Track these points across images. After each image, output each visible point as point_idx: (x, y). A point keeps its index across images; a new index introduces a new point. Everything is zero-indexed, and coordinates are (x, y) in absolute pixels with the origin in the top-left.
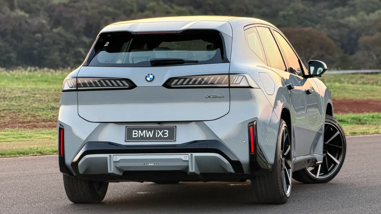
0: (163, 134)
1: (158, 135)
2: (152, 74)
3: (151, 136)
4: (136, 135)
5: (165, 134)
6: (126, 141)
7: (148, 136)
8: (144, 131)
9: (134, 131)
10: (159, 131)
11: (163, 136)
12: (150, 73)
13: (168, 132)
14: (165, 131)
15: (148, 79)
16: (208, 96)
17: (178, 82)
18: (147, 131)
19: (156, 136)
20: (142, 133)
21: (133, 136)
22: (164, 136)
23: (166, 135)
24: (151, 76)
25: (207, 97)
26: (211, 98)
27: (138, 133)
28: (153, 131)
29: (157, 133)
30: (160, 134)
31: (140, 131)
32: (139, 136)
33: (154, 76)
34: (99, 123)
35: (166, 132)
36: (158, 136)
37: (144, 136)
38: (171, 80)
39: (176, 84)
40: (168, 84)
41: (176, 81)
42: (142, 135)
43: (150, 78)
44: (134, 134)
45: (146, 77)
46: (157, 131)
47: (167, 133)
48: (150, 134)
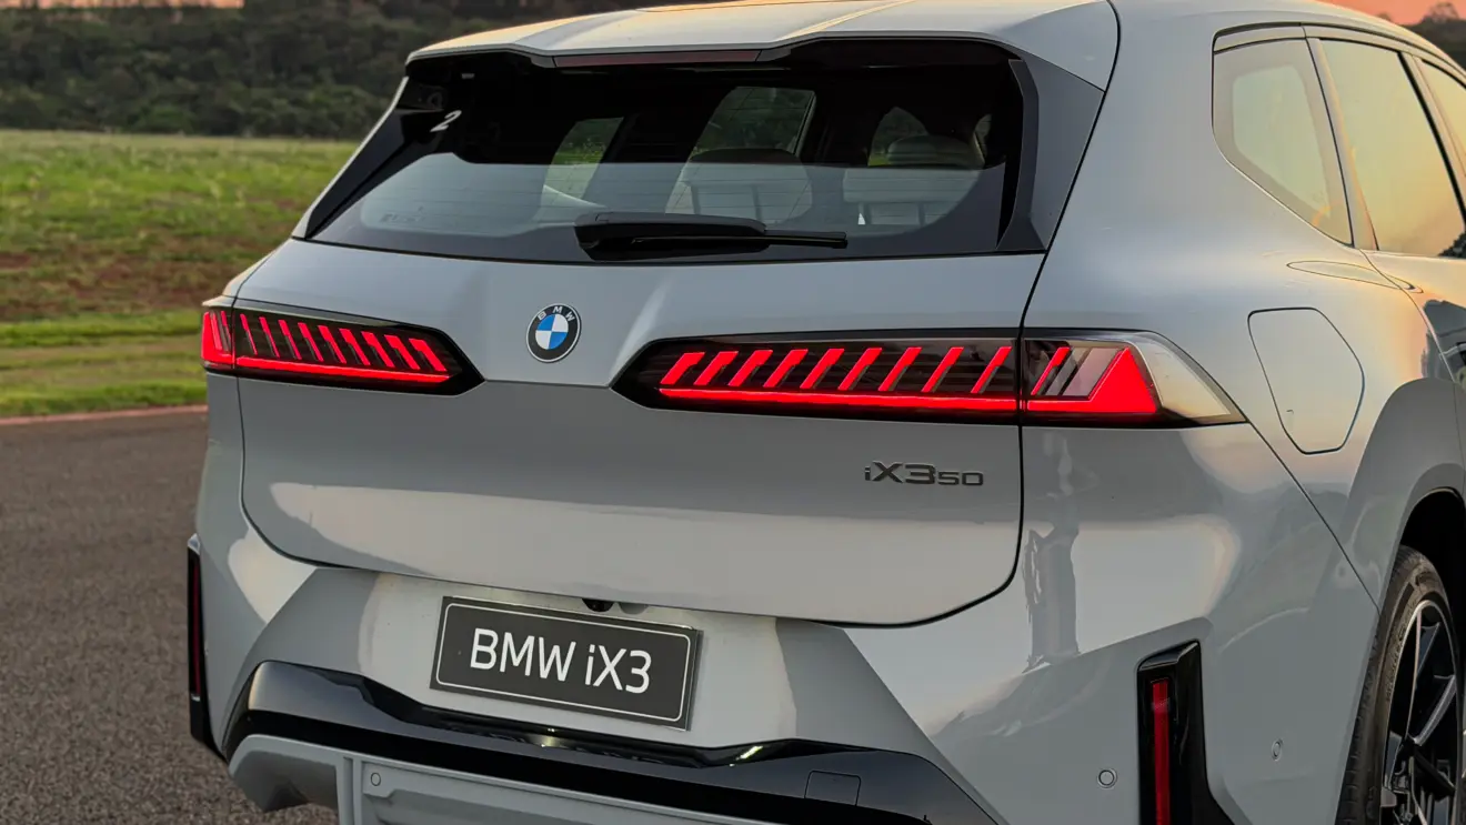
0: (623, 669)
1: (595, 677)
2: (565, 311)
3: (562, 676)
4: (483, 657)
5: (635, 671)
6: (434, 685)
7: (544, 673)
8: (530, 640)
9: (479, 632)
10: (602, 649)
11: (624, 686)
12: (558, 304)
13: (648, 664)
14: (634, 653)
15: (544, 339)
16: (879, 465)
17: (699, 368)
18: (541, 640)
19: (588, 682)
20: (517, 653)
21: (474, 664)
22: (629, 688)
23: (638, 681)
24: (561, 324)
25: (877, 472)
26: (898, 481)
27: (499, 650)
28: (573, 645)
29: (591, 659)
30: (610, 667)
31: (508, 637)
32: (502, 669)
33: (573, 325)
34: (312, 568)
35: (640, 662)
36: (597, 683)
37: (528, 673)
38: (657, 353)
39: (687, 381)
40: (645, 376)
41: (689, 359)
42: (516, 662)
43: (555, 336)
44: (477, 648)
45: (536, 325)
46: (592, 649)
47: (642, 672)
48: (556, 663)
